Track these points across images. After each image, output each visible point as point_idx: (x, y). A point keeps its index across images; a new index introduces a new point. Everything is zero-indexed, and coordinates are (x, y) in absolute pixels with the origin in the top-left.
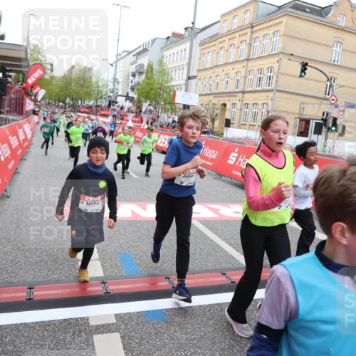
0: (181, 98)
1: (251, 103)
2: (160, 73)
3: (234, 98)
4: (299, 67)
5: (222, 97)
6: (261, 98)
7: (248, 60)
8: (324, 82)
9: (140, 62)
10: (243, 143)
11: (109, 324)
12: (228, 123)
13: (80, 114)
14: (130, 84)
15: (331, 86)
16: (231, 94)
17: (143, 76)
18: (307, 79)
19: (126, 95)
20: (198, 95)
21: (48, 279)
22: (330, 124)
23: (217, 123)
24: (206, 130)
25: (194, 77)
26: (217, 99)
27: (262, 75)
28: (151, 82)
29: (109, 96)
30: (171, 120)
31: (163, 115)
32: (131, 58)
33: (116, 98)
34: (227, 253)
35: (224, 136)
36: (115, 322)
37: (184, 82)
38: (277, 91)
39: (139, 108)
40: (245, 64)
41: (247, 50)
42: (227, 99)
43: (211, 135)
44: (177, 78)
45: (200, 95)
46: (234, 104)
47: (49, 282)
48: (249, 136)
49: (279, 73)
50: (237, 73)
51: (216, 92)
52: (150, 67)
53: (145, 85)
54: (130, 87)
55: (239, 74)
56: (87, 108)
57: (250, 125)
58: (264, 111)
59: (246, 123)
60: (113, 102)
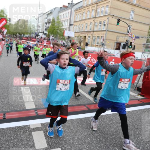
0: (67, 34)
1: (96, 36)
3: (89, 34)
4: (117, 21)
5: (84, 33)
6: (101, 34)
7: (95, 17)
8: (127, 27)
9: (49, 17)
10: (93, 53)
11: (39, 127)
12: (87, 44)
13: (23, 40)
14: (45, 28)
15: (129, 29)
16: (88, 32)
17: (51, 24)
18: (120, 26)
19: (43, 32)
20: (74, 33)
22: (129, 45)
23: (82, 44)
24: (78, 47)
25: (73, 25)
26: (82, 34)
27: (101, 24)
28: (54, 26)
29: (36, 33)
30: (62, 43)
31: (59, 41)
32: (45, 16)
33: (39, 33)
34: (87, 98)
35: (85, 50)
36: (41, 126)
37: (68, 27)
38: (107, 31)
39: (49, 38)
40: (94, 19)
41: (95, 14)
42: (87, 34)
44: (65, 25)
45: (75, 32)
46: (89, 36)
47: (12, 111)
48: (95, 50)
49: (108, 24)
50: (90, 23)
51: (82, 31)
52: (54, 20)
53: (51, 28)
54: (45, 29)
55: (92, 24)
56: (26, 38)
57: (96, 45)
58: (102, 39)
59: (94, 44)
60: (38, 35)
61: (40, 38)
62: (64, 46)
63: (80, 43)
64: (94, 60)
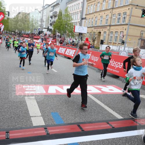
0: (78, 29)
1: (114, 31)
2: (66, 16)
3: (105, 29)
5: (99, 28)
6: (119, 29)
7: (113, 8)
9: (55, 10)
12: (102, 42)
14: (50, 22)
16: (104, 27)
17: (57, 18)
19: (47, 28)
20: (87, 28)
21: (16, 127)
23: (96, 42)
24: (91, 46)
25: (85, 18)
26: (96, 30)
27: (120, 17)
28: (61, 20)
29: (39, 29)
30: (71, 41)
31: (67, 38)
32: (50, 8)
34: (108, 112)
35: (100, 49)
37: (79, 21)
38: (130, 25)
40: (111, 11)
42: (101, 29)
43: (93, 49)
44: (74, 19)
46: (105, 32)
47: (17, 129)
48: (113, 49)
50: (106, 15)
51: (95, 25)
52: (61, 13)
53: (57, 22)
54: (49, 24)
55: (108, 16)
56: (27, 35)
57: (114, 43)
58: (121, 35)
59: (111, 42)
60: (41, 32)
61: (44, 35)
62: (73, 45)
63: (94, 41)
64: (113, 63)
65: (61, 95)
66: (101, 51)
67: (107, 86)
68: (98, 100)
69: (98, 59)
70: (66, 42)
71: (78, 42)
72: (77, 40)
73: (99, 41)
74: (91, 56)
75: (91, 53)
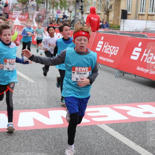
12: (125, 15)
23: (112, 15)
24: (101, 24)
30: (61, 16)
35: (121, 29)
43: (107, 29)
57: (149, 15)
59: (144, 13)
63: (107, 13)
65: (45, 130)
66: (123, 33)
67: (138, 106)
68: (122, 134)
69: (117, 51)
70: (50, 18)
71: (75, 17)
72: (73, 13)
73: (119, 12)
74: (103, 45)
75: (102, 38)
